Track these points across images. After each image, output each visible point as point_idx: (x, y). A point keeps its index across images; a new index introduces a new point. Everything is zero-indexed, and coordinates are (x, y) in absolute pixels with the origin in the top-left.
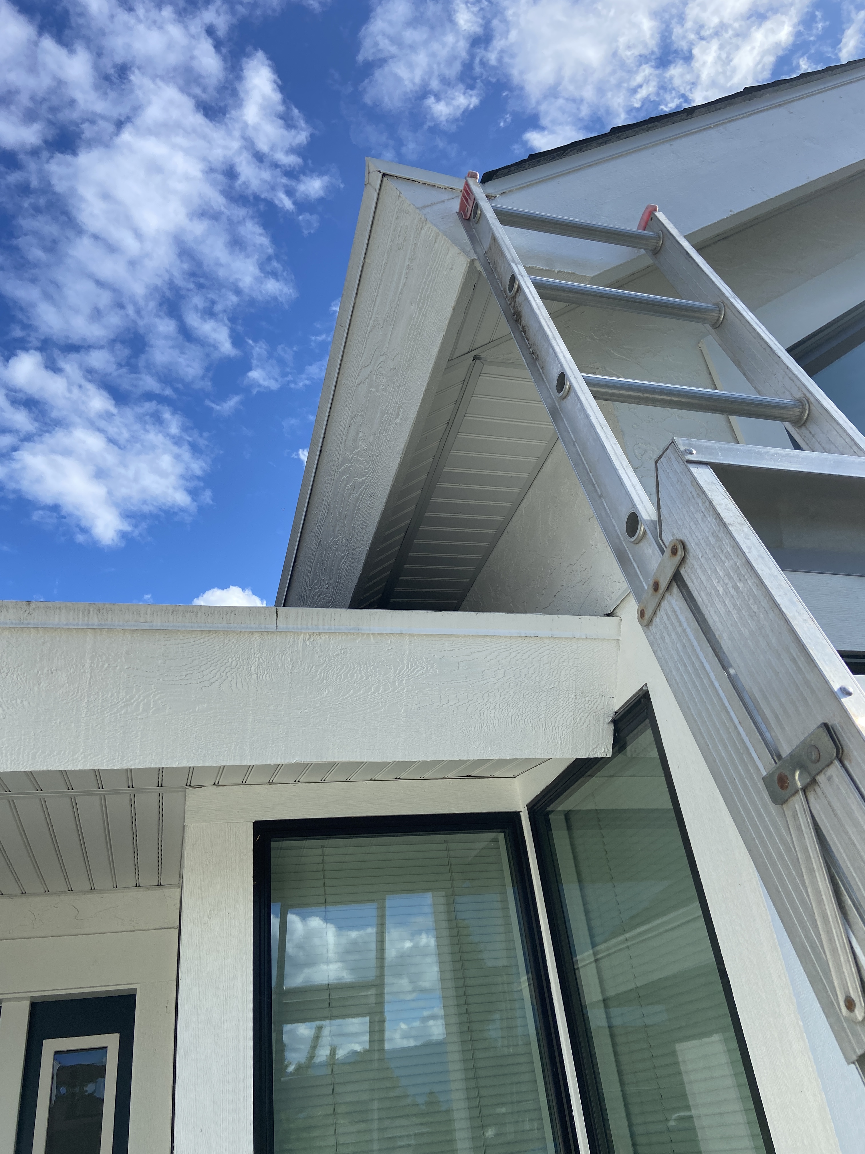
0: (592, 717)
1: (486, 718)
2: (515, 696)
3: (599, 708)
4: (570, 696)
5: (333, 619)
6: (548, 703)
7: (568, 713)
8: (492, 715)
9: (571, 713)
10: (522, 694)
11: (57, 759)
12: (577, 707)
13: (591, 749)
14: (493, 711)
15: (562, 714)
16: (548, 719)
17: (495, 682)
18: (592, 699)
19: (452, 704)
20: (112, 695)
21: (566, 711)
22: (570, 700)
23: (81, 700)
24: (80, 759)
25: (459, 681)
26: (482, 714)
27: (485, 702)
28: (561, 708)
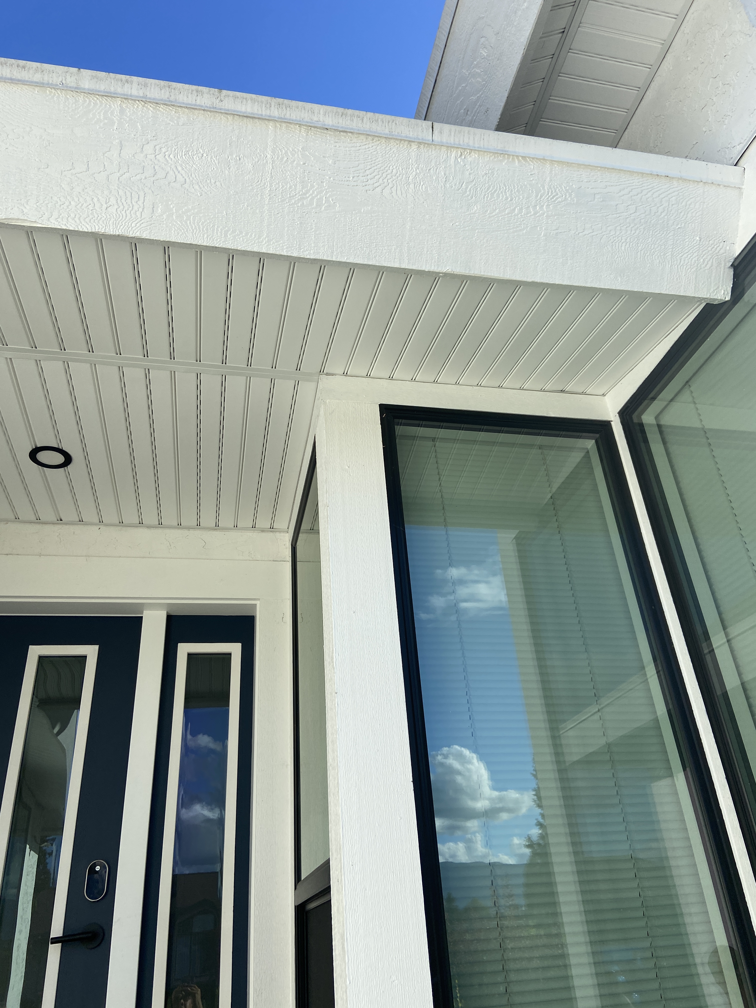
0: (714, 259)
1: (617, 251)
2: (645, 233)
3: (722, 251)
4: (695, 238)
5: (482, 139)
6: (675, 242)
7: (692, 254)
8: (623, 248)
9: (695, 254)
10: (651, 232)
11: (245, 240)
12: (702, 248)
13: (712, 290)
14: (624, 244)
15: (687, 254)
16: (674, 257)
17: (627, 216)
18: (715, 243)
19: (588, 233)
20: (290, 187)
21: (691, 251)
22: (695, 242)
23: (264, 188)
24: (264, 243)
25: (594, 212)
26: (614, 247)
27: (617, 234)
28: (687, 248)
